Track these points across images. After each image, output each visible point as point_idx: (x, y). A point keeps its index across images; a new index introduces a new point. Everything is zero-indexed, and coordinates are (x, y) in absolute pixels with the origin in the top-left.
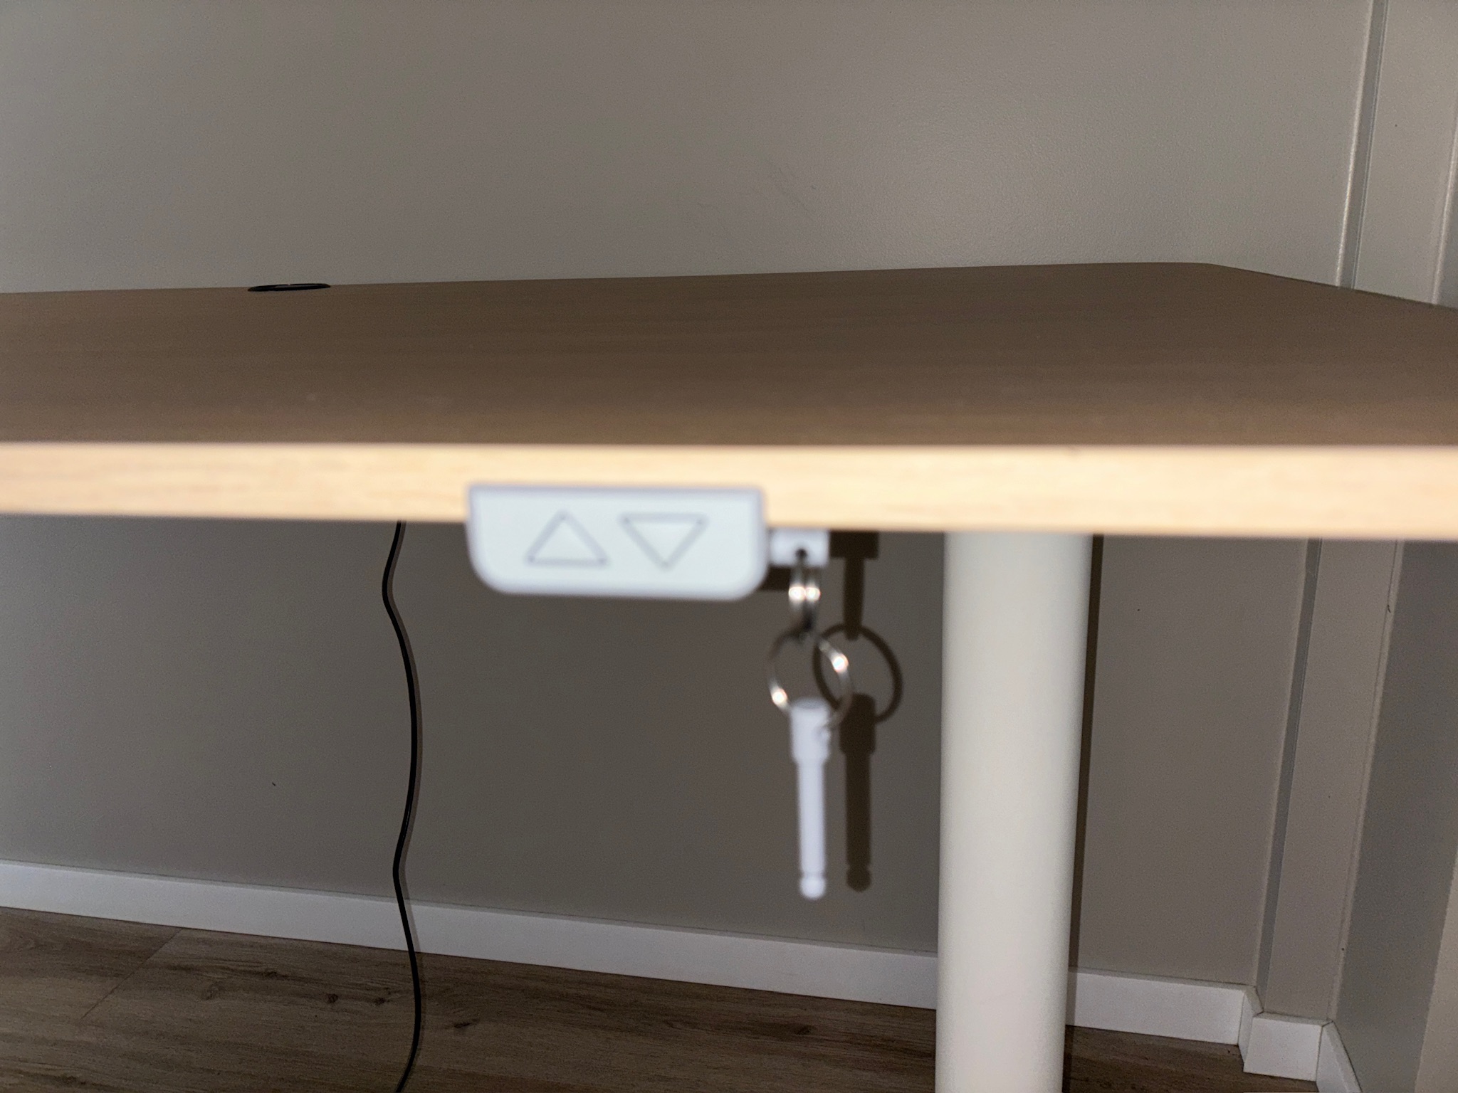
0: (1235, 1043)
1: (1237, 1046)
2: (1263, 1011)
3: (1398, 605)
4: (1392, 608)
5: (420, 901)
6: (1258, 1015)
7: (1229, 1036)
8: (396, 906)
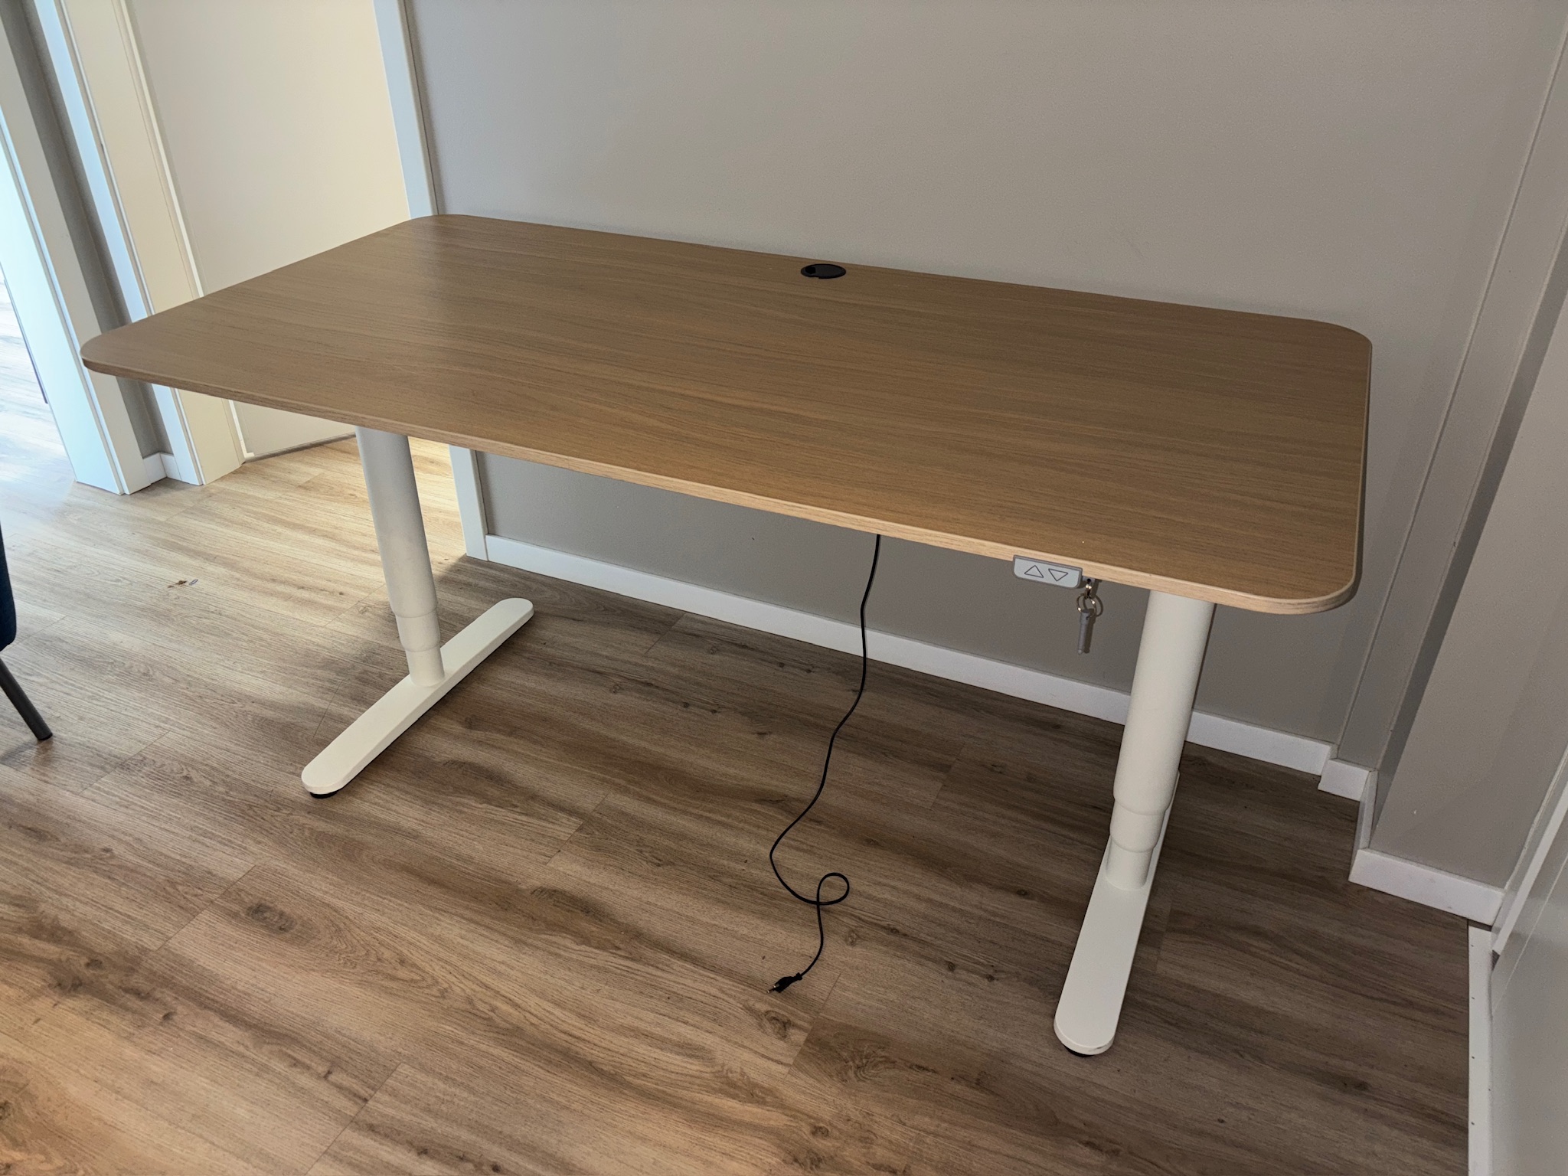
0: (1319, 774)
1: (1320, 776)
2: (1337, 757)
3: (1460, 544)
4: (1457, 545)
5: (874, 629)
6: (1332, 759)
7: (1317, 770)
8: (860, 630)
